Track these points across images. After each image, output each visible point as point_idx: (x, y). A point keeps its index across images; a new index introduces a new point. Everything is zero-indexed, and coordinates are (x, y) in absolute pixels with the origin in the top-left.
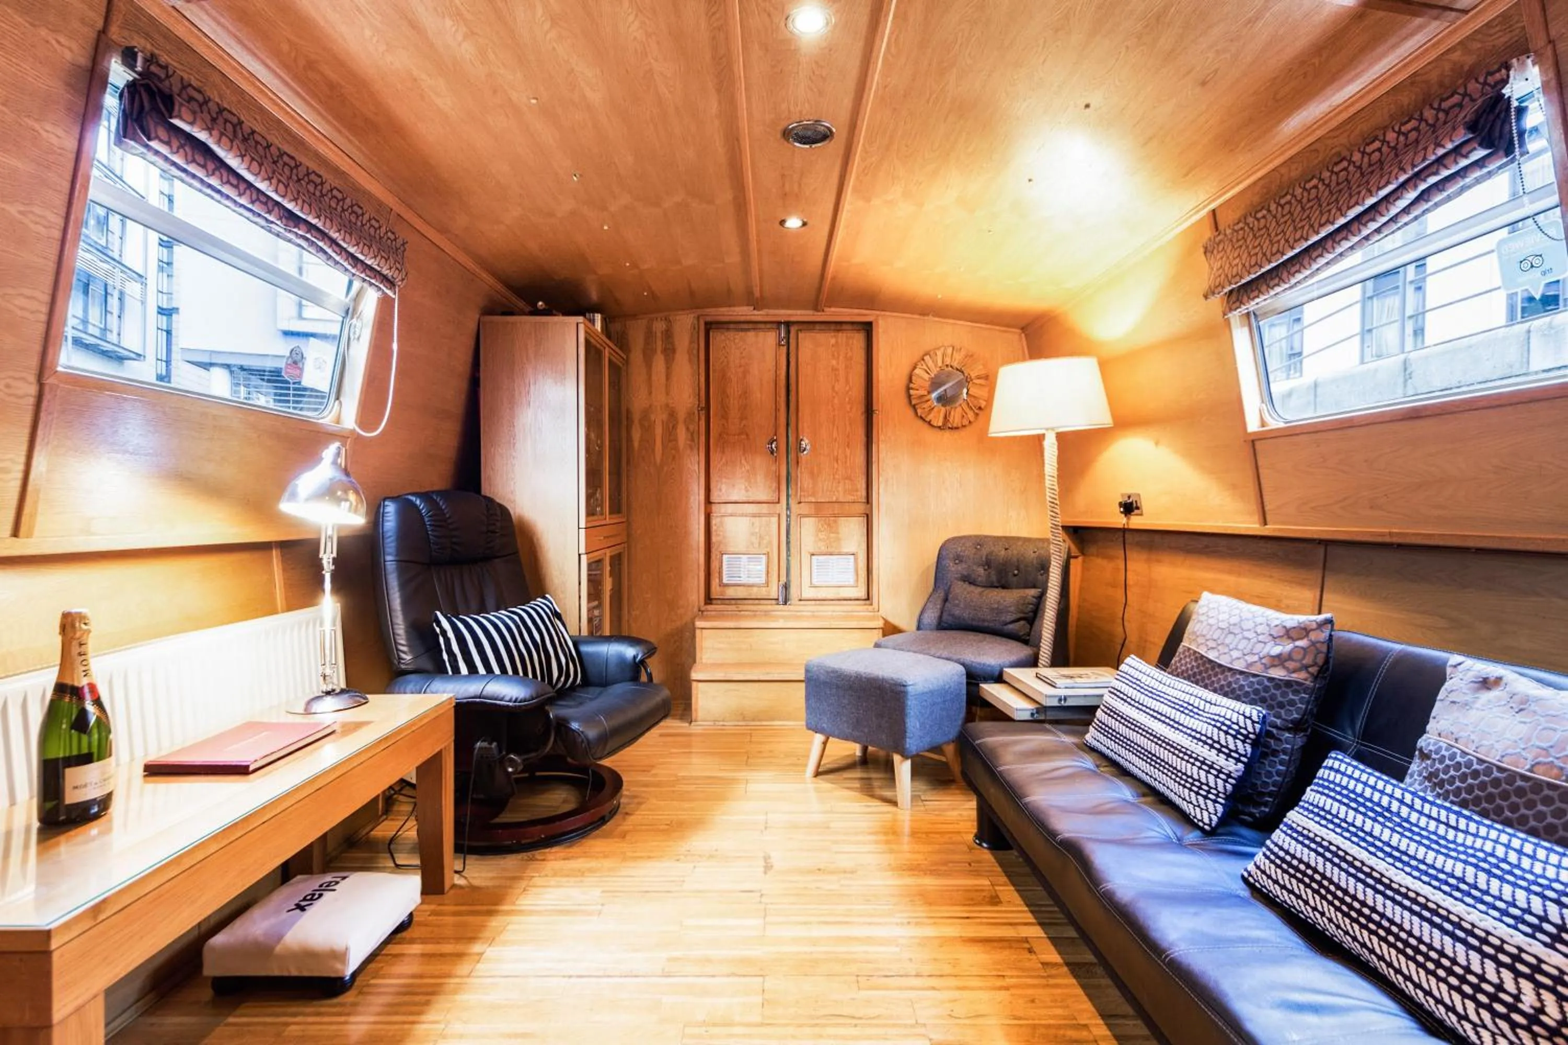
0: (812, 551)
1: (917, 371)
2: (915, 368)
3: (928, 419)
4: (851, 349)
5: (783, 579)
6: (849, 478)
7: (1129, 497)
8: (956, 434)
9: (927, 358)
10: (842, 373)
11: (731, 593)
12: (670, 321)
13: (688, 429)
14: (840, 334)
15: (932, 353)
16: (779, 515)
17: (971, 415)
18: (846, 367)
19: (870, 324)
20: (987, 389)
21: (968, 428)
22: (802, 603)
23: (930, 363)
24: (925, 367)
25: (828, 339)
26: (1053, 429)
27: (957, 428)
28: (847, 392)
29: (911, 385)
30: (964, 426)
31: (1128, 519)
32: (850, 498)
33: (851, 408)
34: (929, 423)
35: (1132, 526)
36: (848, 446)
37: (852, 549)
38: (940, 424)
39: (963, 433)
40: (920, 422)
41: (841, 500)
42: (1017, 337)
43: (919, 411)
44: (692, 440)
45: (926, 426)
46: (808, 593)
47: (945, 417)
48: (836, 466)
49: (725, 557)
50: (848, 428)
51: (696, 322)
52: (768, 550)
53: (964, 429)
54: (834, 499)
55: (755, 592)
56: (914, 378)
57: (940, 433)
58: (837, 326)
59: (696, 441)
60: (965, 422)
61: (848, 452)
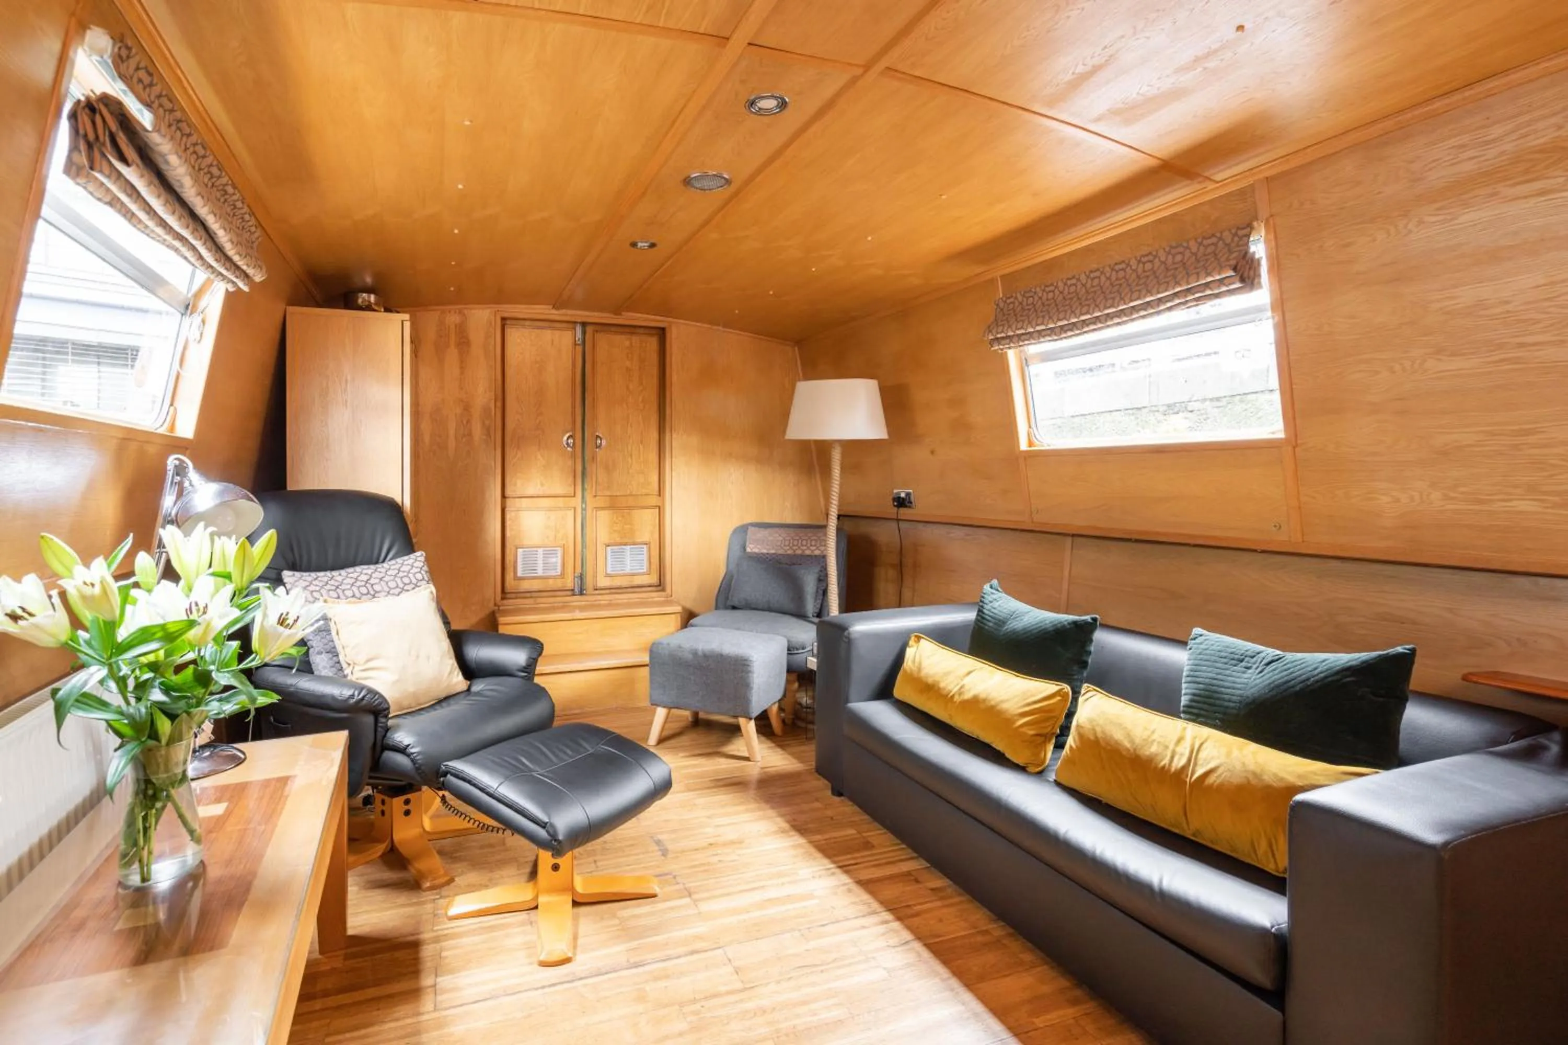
0: (607, 542)
4: (644, 351)
5: (578, 571)
6: (642, 472)
10: (636, 373)
11: (525, 586)
12: (464, 315)
13: (483, 423)
14: (634, 337)
16: (575, 509)
18: (641, 368)
19: (663, 330)
22: (597, 592)
25: (622, 341)
28: (642, 392)
31: (900, 511)
32: (643, 491)
33: (644, 407)
35: (902, 517)
36: (642, 443)
41: (635, 493)
42: (791, 349)
44: (489, 435)
46: (603, 582)
48: (630, 460)
49: (520, 551)
50: (642, 426)
51: (493, 318)
52: (564, 542)
54: (628, 492)
55: (551, 584)
58: (631, 329)
59: (493, 438)
61: (642, 448)
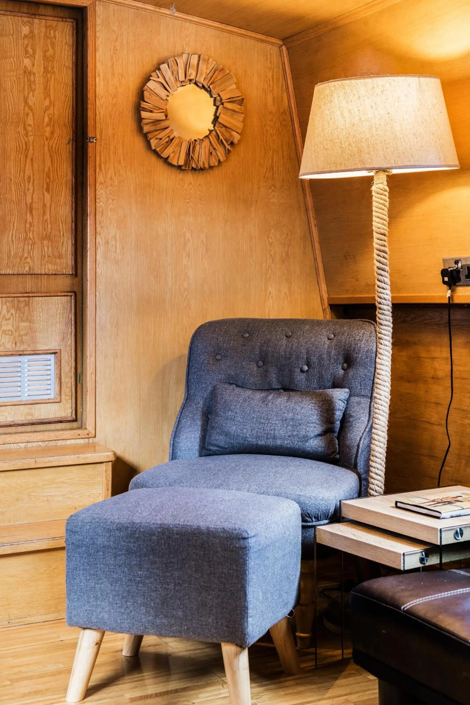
1: (151, 85)
2: (148, 79)
3: (164, 155)
4: (53, 45)
6: (48, 237)
7: (456, 262)
8: (200, 178)
9: (164, 67)
10: (39, 79)
14: (36, 21)
15: (171, 61)
17: (221, 153)
18: (46, 71)
19: (82, 10)
20: (241, 117)
21: (216, 171)
23: (168, 74)
24: (161, 80)
26: (384, 170)
27: (202, 169)
28: (47, 109)
29: (144, 105)
30: (211, 167)
31: (453, 291)
32: (50, 268)
33: (52, 133)
34: (166, 160)
35: (457, 301)
36: (48, 190)
37: (53, 345)
38: (181, 162)
39: (209, 177)
40: (153, 159)
41: (37, 271)
42: (275, 49)
43: (153, 142)
45: (159, 165)
47: (188, 154)
48: (29, 218)
50: (48, 163)
53: (210, 172)
54: (27, 269)
56: (146, 94)
57: (181, 175)
60: (214, 162)
61: (47, 196)
